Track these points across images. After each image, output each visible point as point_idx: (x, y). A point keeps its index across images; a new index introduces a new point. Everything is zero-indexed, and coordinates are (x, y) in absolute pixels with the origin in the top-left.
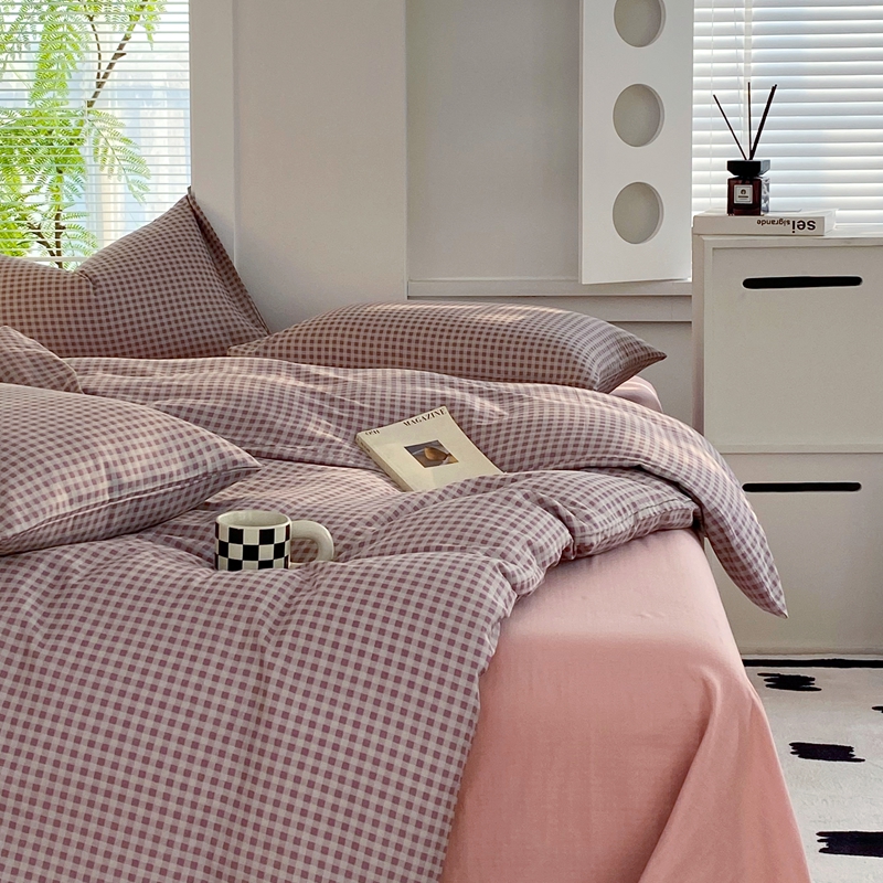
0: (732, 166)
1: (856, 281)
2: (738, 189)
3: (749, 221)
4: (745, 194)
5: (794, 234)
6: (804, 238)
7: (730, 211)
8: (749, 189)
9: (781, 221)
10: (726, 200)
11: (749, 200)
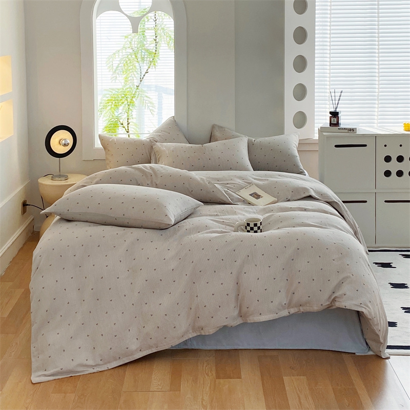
0: (331, 113)
1: (365, 146)
2: (332, 119)
3: (335, 128)
4: (334, 121)
5: (348, 132)
6: (351, 134)
7: (330, 126)
8: (335, 119)
9: (345, 129)
10: (329, 122)
11: (336, 122)
